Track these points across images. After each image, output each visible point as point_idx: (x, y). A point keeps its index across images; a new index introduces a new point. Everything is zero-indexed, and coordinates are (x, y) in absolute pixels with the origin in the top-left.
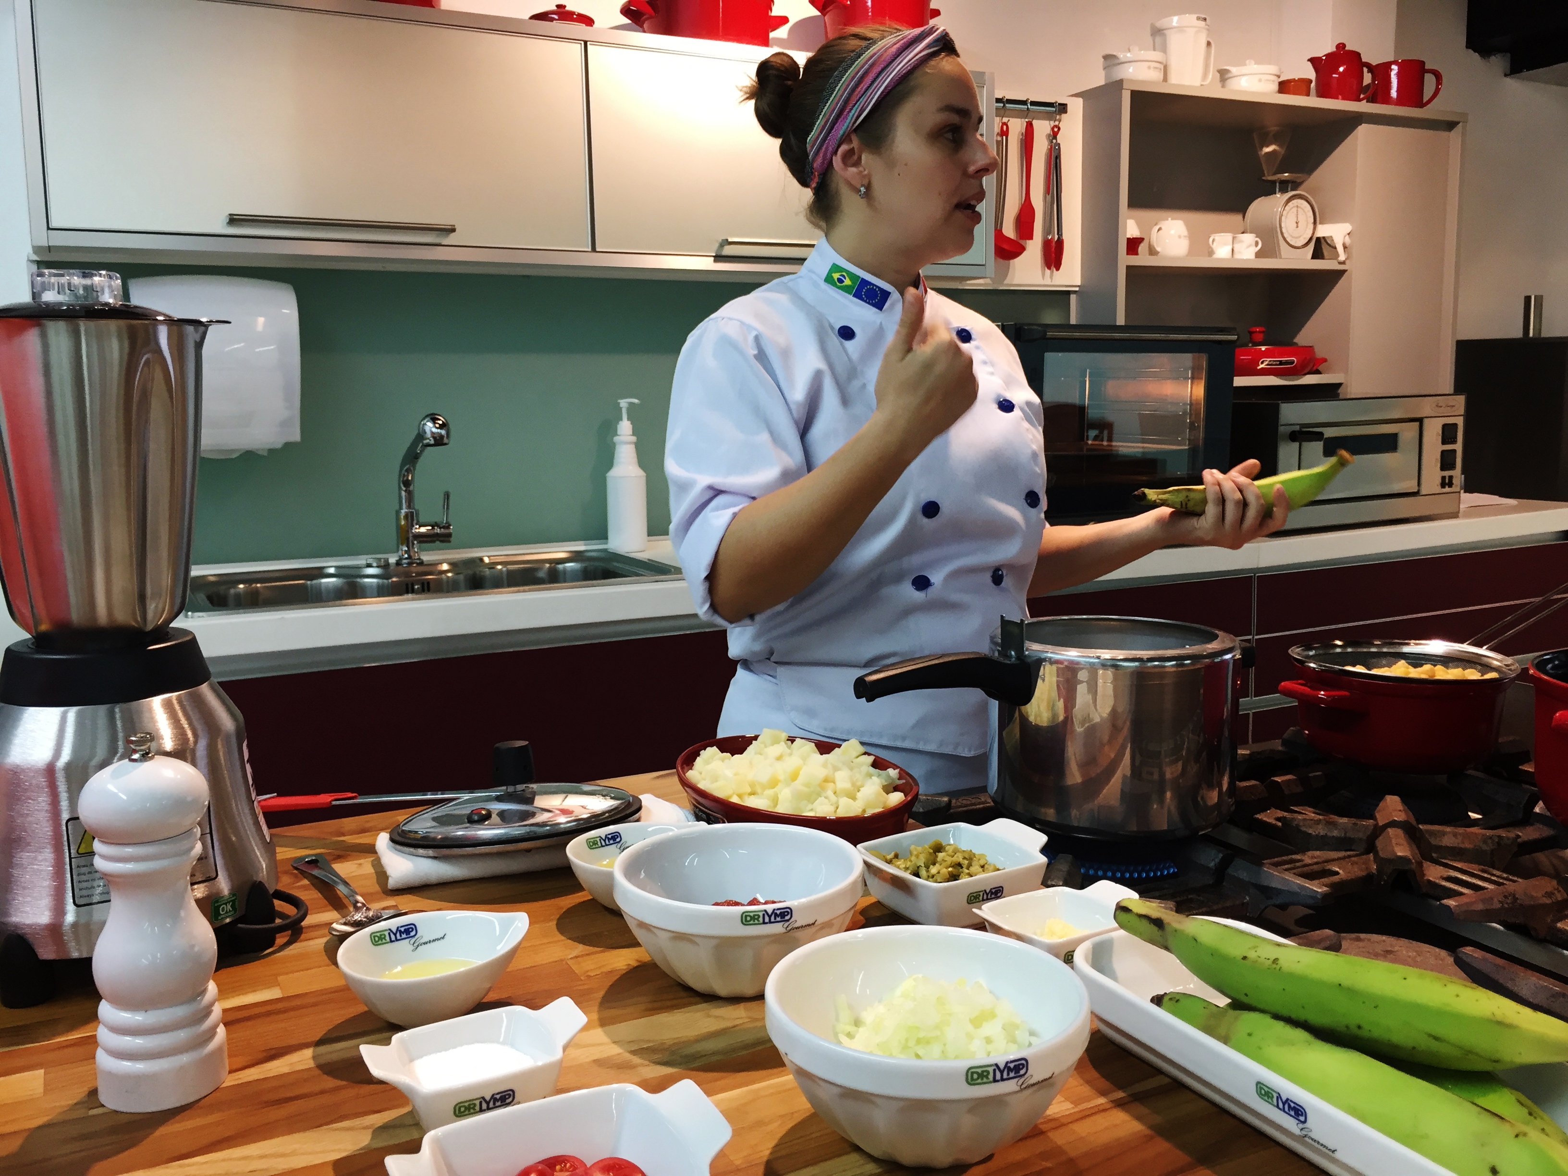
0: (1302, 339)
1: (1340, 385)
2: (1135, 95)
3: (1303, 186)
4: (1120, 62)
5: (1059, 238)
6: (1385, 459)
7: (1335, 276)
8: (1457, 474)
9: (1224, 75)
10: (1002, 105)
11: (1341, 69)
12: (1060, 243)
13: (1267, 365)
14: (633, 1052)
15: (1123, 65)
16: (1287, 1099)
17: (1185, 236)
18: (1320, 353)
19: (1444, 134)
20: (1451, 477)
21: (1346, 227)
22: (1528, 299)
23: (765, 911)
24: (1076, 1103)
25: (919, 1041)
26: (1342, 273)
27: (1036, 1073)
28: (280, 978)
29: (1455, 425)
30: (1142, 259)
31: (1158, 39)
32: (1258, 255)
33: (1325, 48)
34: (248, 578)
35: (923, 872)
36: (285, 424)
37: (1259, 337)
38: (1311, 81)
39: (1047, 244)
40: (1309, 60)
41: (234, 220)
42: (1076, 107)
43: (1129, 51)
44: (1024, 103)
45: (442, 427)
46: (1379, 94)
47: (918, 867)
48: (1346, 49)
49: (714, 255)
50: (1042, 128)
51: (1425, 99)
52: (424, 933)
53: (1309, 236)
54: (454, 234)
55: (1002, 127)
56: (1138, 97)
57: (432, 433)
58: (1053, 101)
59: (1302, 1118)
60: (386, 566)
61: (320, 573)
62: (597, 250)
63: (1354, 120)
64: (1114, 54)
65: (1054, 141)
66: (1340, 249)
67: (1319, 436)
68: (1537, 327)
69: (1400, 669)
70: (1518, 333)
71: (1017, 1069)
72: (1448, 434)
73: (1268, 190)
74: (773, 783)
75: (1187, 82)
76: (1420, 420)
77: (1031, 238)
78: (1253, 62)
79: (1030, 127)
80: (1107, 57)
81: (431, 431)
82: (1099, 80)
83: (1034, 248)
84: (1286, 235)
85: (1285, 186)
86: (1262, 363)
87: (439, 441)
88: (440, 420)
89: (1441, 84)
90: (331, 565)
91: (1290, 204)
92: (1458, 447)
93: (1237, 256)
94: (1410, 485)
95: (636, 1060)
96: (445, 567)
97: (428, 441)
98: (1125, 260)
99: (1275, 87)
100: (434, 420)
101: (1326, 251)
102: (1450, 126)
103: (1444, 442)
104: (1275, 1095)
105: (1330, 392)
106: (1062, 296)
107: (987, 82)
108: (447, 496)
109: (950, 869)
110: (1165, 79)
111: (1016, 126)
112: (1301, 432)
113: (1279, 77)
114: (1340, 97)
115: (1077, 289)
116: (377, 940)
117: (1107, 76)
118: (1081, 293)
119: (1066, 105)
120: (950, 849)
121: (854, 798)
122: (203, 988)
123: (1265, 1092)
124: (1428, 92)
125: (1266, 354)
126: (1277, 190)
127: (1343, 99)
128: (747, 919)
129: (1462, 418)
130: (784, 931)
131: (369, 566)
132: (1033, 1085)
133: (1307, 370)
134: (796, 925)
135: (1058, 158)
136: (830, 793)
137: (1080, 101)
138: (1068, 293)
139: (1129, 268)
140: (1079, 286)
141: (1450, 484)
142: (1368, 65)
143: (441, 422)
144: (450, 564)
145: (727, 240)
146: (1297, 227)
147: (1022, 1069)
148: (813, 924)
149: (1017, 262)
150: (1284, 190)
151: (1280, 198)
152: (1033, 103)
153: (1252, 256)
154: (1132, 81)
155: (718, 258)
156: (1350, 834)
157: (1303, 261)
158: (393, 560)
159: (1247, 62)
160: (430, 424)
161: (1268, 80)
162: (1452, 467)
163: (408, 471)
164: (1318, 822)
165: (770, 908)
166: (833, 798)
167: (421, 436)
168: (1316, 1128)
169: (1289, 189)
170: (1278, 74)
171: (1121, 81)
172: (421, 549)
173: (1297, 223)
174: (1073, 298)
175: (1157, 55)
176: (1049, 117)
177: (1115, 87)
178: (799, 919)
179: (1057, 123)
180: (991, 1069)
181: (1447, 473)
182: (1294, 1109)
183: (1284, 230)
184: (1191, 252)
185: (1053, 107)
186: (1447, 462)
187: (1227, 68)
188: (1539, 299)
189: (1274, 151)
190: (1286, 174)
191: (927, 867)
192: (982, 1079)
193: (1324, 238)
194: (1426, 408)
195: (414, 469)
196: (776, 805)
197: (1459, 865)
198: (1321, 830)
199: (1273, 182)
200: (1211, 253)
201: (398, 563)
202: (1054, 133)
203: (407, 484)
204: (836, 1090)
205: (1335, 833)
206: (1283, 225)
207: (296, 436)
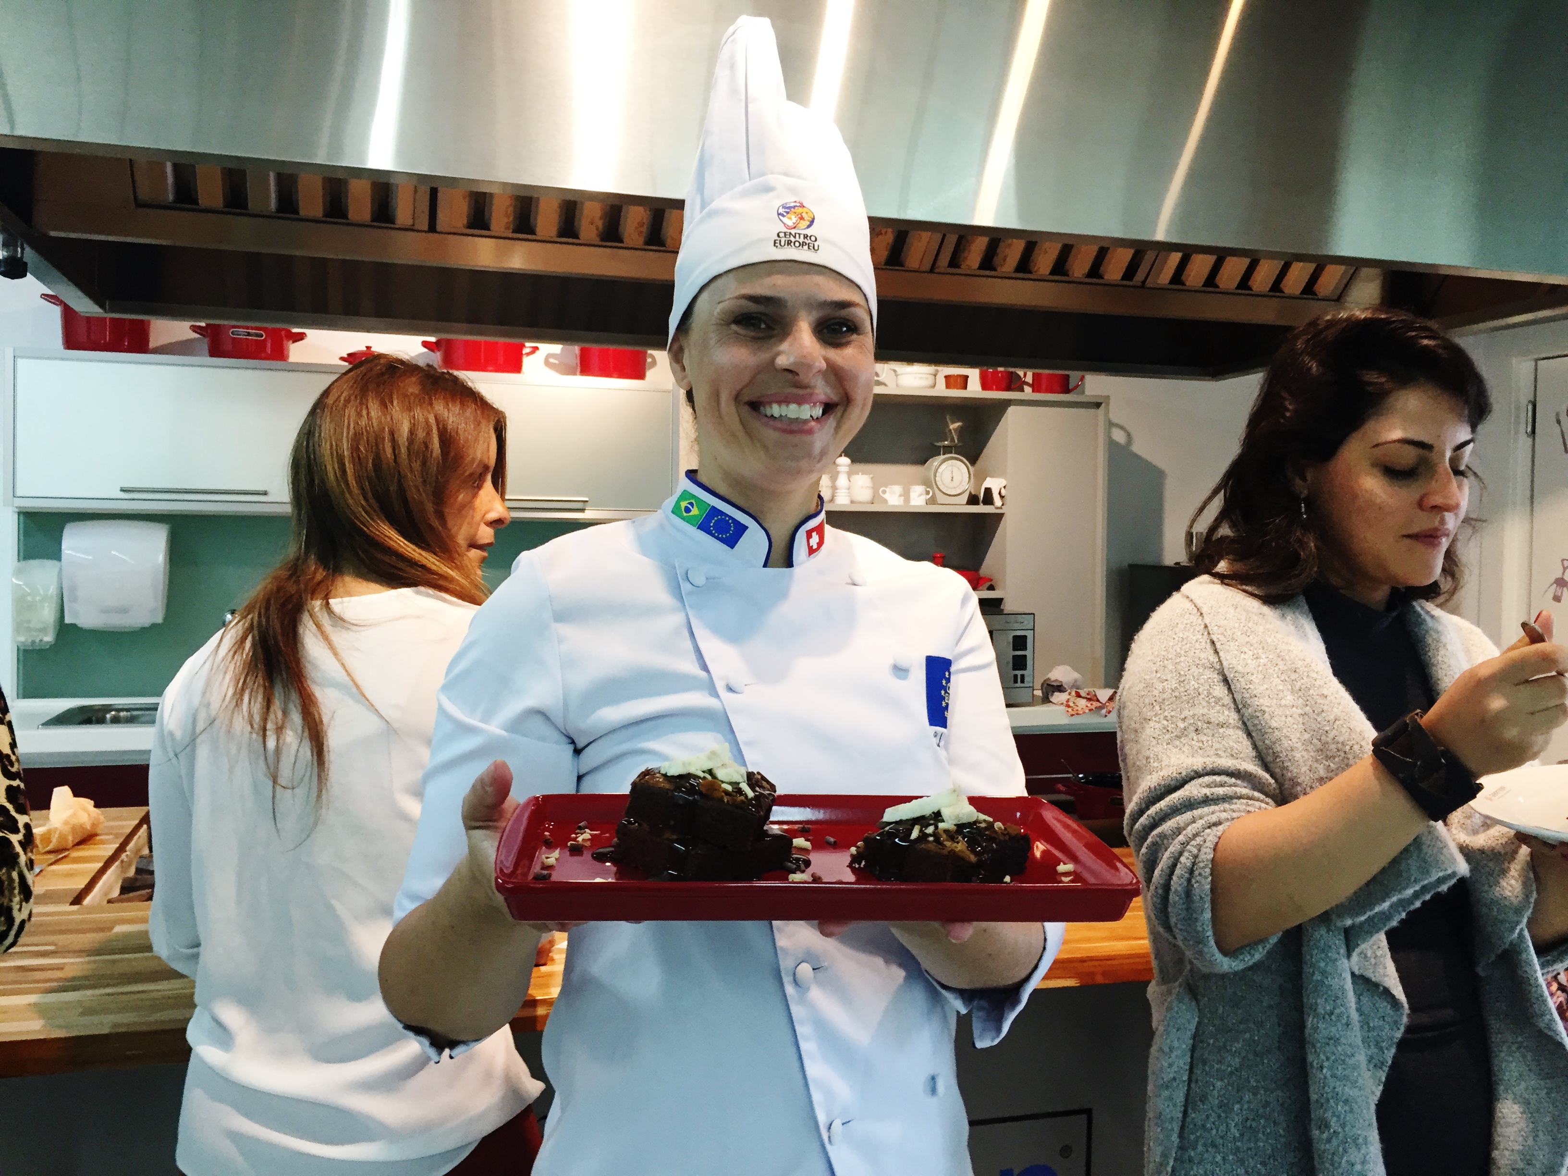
1: (1000, 601)
7: (996, 518)
18: (984, 575)
19: (1092, 411)
20: (1023, 676)
21: (1002, 482)
26: (1000, 516)
29: (1025, 637)
32: (928, 502)
36: (153, 613)
41: (123, 490)
51: (1071, 387)
53: (965, 488)
54: (266, 495)
63: (1004, 405)
66: (998, 498)
93: (910, 503)
101: (990, 499)
102: (1098, 405)
103: (1014, 649)
127: (997, 390)
141: (1023, 681)
153: (922, 503)
162: (1024, 668)
173: (953, 477)
181: (1019, 673)
186: (1021, 664)
200: (884, 500)
207: (159, 620)
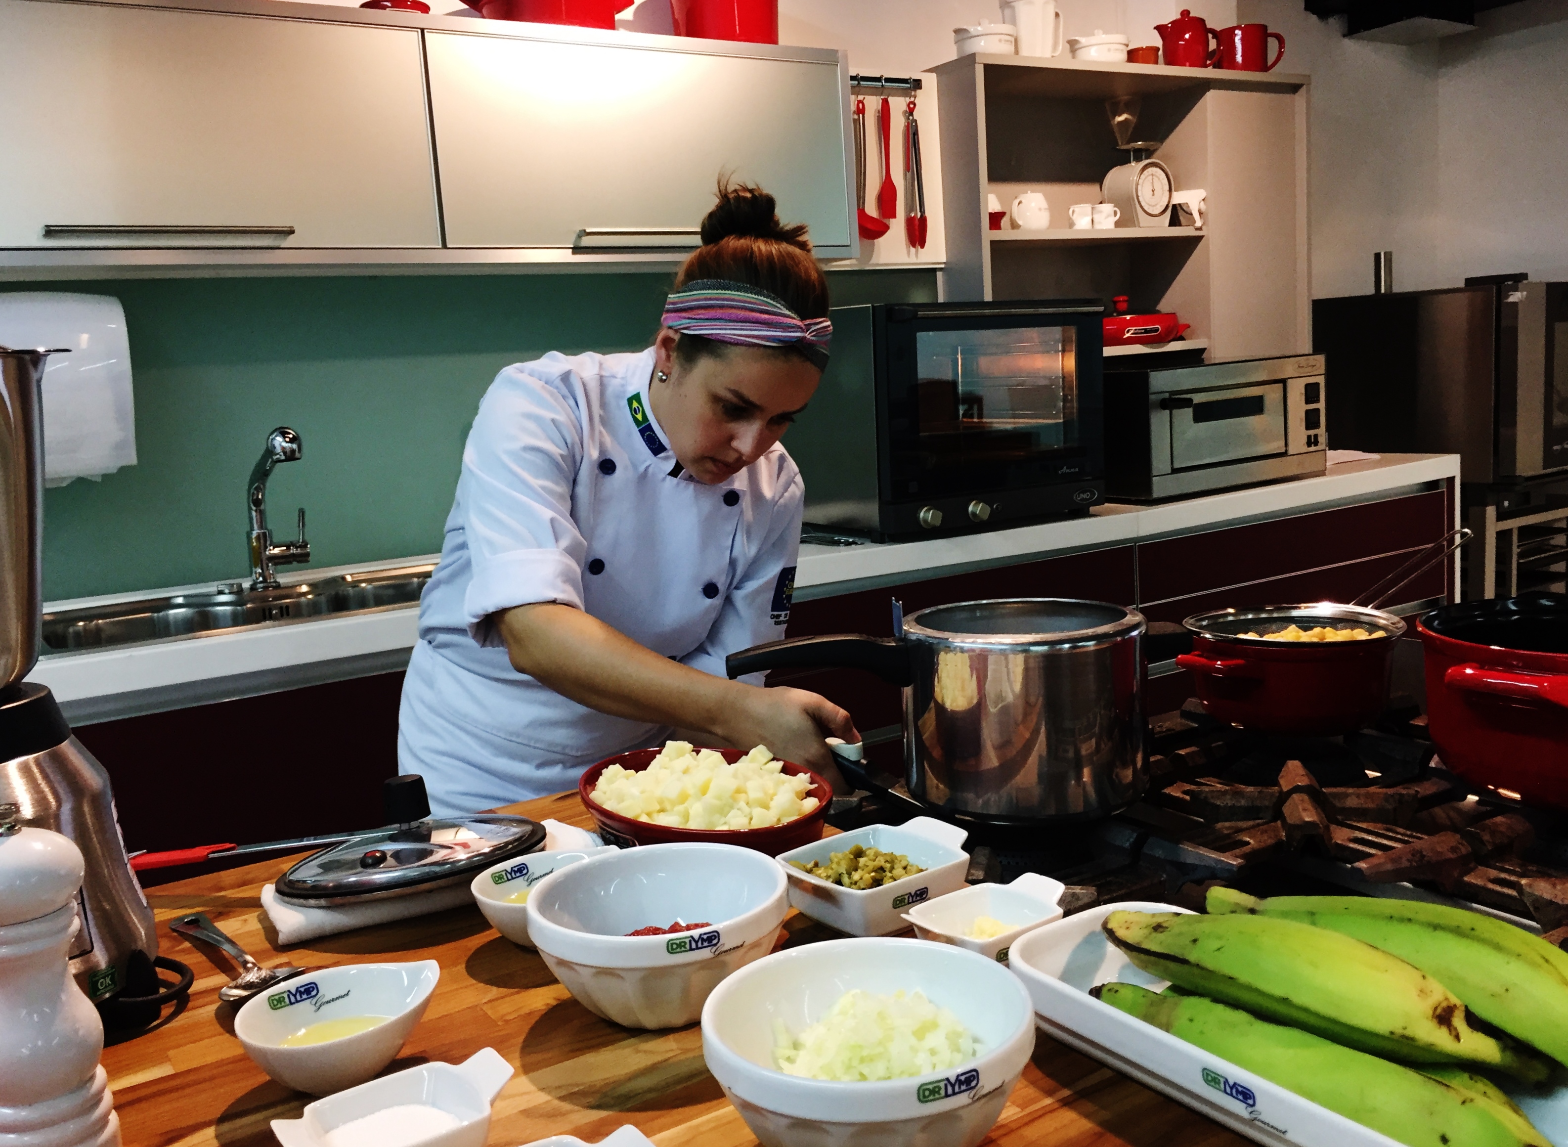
0: (1165, 305)
1: (1203, 350)
2: (988, 68)
3: (1158, 153)
4: (969, 35)
5: (922, 216)
6: (1252, 422)
7: (1192, 242)
8: (1321, 432)
9: (1073, 46)
10: (856, 82)
11: (1187, 36)
12: (923, 220)
13: (1132, 334)
14: (562, 1098)
15: (972, 39)
16: (1235, 1084)
17: (1046, 209)
18: (1182, 321)
19: (1287, 97)
20: (1316, 436)
21: (1201, 193)
22: (1377, 256)
23: (692, 937)
24: (1023, 1107)
25: (862, 1060)
26: (1200, 238)
27: (987, 1084)
28: (171, 1053)
29: (1317, 385)
30: (1005, 234)
31: (1007, 12)
32: (1118, 224)
33: (1170, 16)
34: (88, 615)
35: (845, 879)
36: (119, 446)
37: (1124, 306)
38: (1158, 49)
39: (910, 222)
40: (1155, 28)
41: (50, 232)
42: (930, 82)
43: (980, 25)
44: (878, 79)
45: (292, 441)
46: (1223, 59)
47: (840, 875)
48: (1191, 15)
49: (572, 246)
50: (898, 104)
51: (1270, 63)
52: (326, 991)
53: (1166, 203)
54: (292, 236)
55: (858, 105)
56: (991, 70)
57: (284, 449)
58: (908, 78)
59: (1250, 1102)
60: (240, 591)
61: (167, 604)
62: (449, 246)
63: (1201, 87)
64: (965, 27)
65: (911, 118)
66: (1196, 215)
67: (1188, 403)
68: (1388, 283)
69: (1290, 634)
70: (1371, 290)
71: (968, 1081)
72: (1311, 394)
73: (1123, 159)
74: (683, 798)
75: (1038, 54)
76: (1284, 382)
77: (894, 216)
78: (1101, 32)
79: (885, 103)
80: (957, 31)
81: (280, 445)
82: (951, 55)
83: (898, 227)
84: (1143, 204)
85: (1139, 155)
86: (1128, 332)
87: (291, 456)
88: (290, 433)
89: (1284, 47)
90: (178, 595)
91: (1145, 172)
92: (1321, 405)
93: (1098, 226)
94: (1277, 446)
95: (566, 1106)
96: (304, 588)
97: (278, 456)
98: (988, 235)
99: (1124, 56)
100: (284, 434)
101: (1182, 218)
102: (1294, 88)
103: (1308, 402)
104: (1222, 1080)
105: (1194, 358)
106: (928, 274)
107: (840, 60)
108: (302, 513)
109: (873, 874)
110: (1017, 52)
111: (872, 103)
112: (1170, 400)
113: (1127, 46)
114: (1188, 64)
115: (943, 266)
116: (276, 1003)
117: (959, 50)
118: (947, 270)
119: (920, 80)
120: (870, 853)
121: (767, 807)
122: (91, 1074)
123: (1211, 1077)
124: (1271, 57)
125: (1131, 323)
126: (1132, 159)
127: (1190, 66)
128: (673, 948)
129: (1323, 377)
130: (712, 955)
131: (221, 593)
132: (984, 1096)
133: (1171, 337)
134: (726, 948)
135: (916, 133)
136: (742, 804)
137: (934, 76)
138: (934, 270)
139: (993, 243)
140: (944, 263)
141: (1316, 443)
142: (1212, 31)
143: (291, 436)
144: (310, 585)
145: (585, 231)
146: (1153, 195)
147: (973, 1081)
148: (742, 946)
149: (881, 242)
150: (1138, 159)
151: (1135, 167)
152: (888, 80)
153: (1111, 226)
154: (984, 54)
155: (577, 250)
156: (1258, 803)
157: (1161, 228)
158: (246, 584)
159: (1096, 31)
160: (279, 439)
161: (1117, 50)
162: (1317, 425)
163: (258, 489)
164: (1225, 793)
165: (696, 933)
166: (747, 809)
167: (270, 452)
168: (1266, 1110)
169: (1144, 157)
170: (1126, 43)
171: (973, 56)
172: (276, 571)
173: (1153, 191)
174: (939, 275)
175: (1007, 28)
176: (905, 93)
177: (969, 60)
178: (727, 942)
179: (912, 99)
180: (942, 1085)
181: (1312, 432)
182: (1242, 1093)
183: (1141, 199)
184: (1052, 224)
185: (908, 83)
186: (1311, 420)
187: (1077, 38)
188: (1389, 256)
189: (1126, 119)
190: (1140, 143)
191: (849, 874)
192: (934, 1095)
193: (1180, 205)
194: (1288, 369)
195: (264, 486)
196: (687, 821)
197: (1364, 825)
198: (1228, 801)
199: (1128, 151)
200: (1071, 224)
201: (253, 588)
202: (910, 111)
203: (257, 503)
204: (785, 1122)
205: (1243, 802)
206: (1140, 194)
207: (132, 459)
